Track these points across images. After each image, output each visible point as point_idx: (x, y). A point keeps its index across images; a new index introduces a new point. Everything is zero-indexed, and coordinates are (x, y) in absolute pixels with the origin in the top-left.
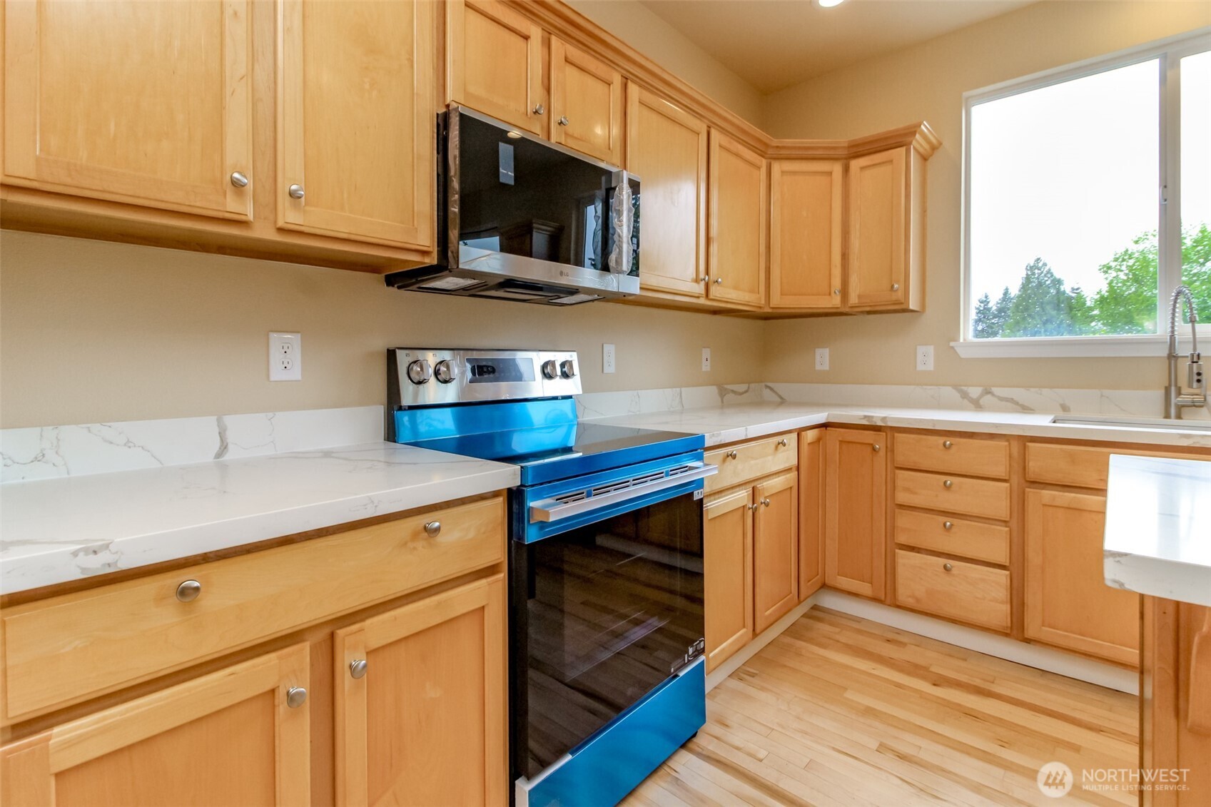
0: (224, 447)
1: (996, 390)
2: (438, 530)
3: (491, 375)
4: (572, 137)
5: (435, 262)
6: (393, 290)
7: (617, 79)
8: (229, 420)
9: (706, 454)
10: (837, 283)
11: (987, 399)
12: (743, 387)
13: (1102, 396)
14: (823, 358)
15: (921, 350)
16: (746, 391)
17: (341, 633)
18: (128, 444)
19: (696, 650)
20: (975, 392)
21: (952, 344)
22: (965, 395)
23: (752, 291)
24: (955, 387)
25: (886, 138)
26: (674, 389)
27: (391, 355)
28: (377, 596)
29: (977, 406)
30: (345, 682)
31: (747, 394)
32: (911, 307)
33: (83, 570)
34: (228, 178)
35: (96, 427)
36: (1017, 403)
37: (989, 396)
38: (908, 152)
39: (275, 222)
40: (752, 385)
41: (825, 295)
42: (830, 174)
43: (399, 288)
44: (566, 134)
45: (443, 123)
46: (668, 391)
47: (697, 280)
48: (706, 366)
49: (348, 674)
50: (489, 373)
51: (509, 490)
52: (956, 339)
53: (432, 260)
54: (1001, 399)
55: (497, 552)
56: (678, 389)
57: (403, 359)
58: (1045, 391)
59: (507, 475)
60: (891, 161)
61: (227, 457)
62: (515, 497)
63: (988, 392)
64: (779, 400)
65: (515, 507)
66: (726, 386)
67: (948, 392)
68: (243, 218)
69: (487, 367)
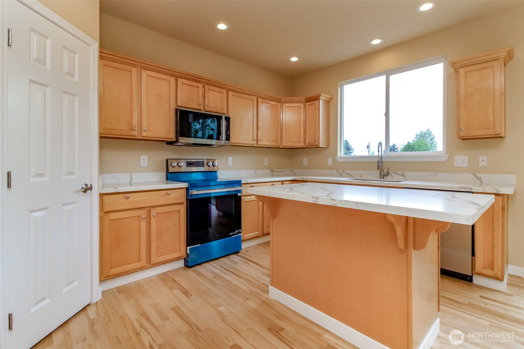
0: (131, 179)
1: (345, 171)
2: (169, 194)
3: (192, 165)
4: (211, 108)
5: (175, 140)
6: (168, 146)
7: (225, 91)
8: (132, 174)
9: (242, 185)
10: (302, 139)
11: (343, 174)
12: (281, 170)
13: (369, 172)
14: (305, 161)
15: (329, 159)
16: (282, 171)
17: (151, 209)
18: (114, 178)
19: (238, 232)
20: (341, 171)
21: (335, 157)
22: (338, 172)
23: (275, 142)
24: (336, 170)
25: (314, 97)
26: (253, 170)
27: (167, 160)
28: (158, 204)
29: (341, 176)
30: (152, 218)
31: (283, 172)
32: (320, 146)
33: (114, 191)
34: (133, 128)
35: (108, 174)
36: (350, 175)
37: (344, 173)
38: (319, 102)
39: (141, 135)
40: (285, 170)
41: (299, 143)
42: (300, 106)
43: (169, 145)
44: (209, 107)
45: (177, 110)
46: (251, 171)
47: (253, 140)
48: (266, 164)
49: (152, 216)
50: (191, 165)
51: (186, 188)
52: (337, 155)
53: (174, 140)
54: (347, 174)
55: (183, 199)
56: (255, 170)
57: (169, 162)
58: (356, 171)
59: (185, 185)
60: (315, 104)
61: (132, 182)
62: (187, 189)
63: (344, 172)
64: (294, 174)
65: (187, 191)
66: (274, 170)
67: (335, 171)
68: (135, 135)
69: (191, 163)
